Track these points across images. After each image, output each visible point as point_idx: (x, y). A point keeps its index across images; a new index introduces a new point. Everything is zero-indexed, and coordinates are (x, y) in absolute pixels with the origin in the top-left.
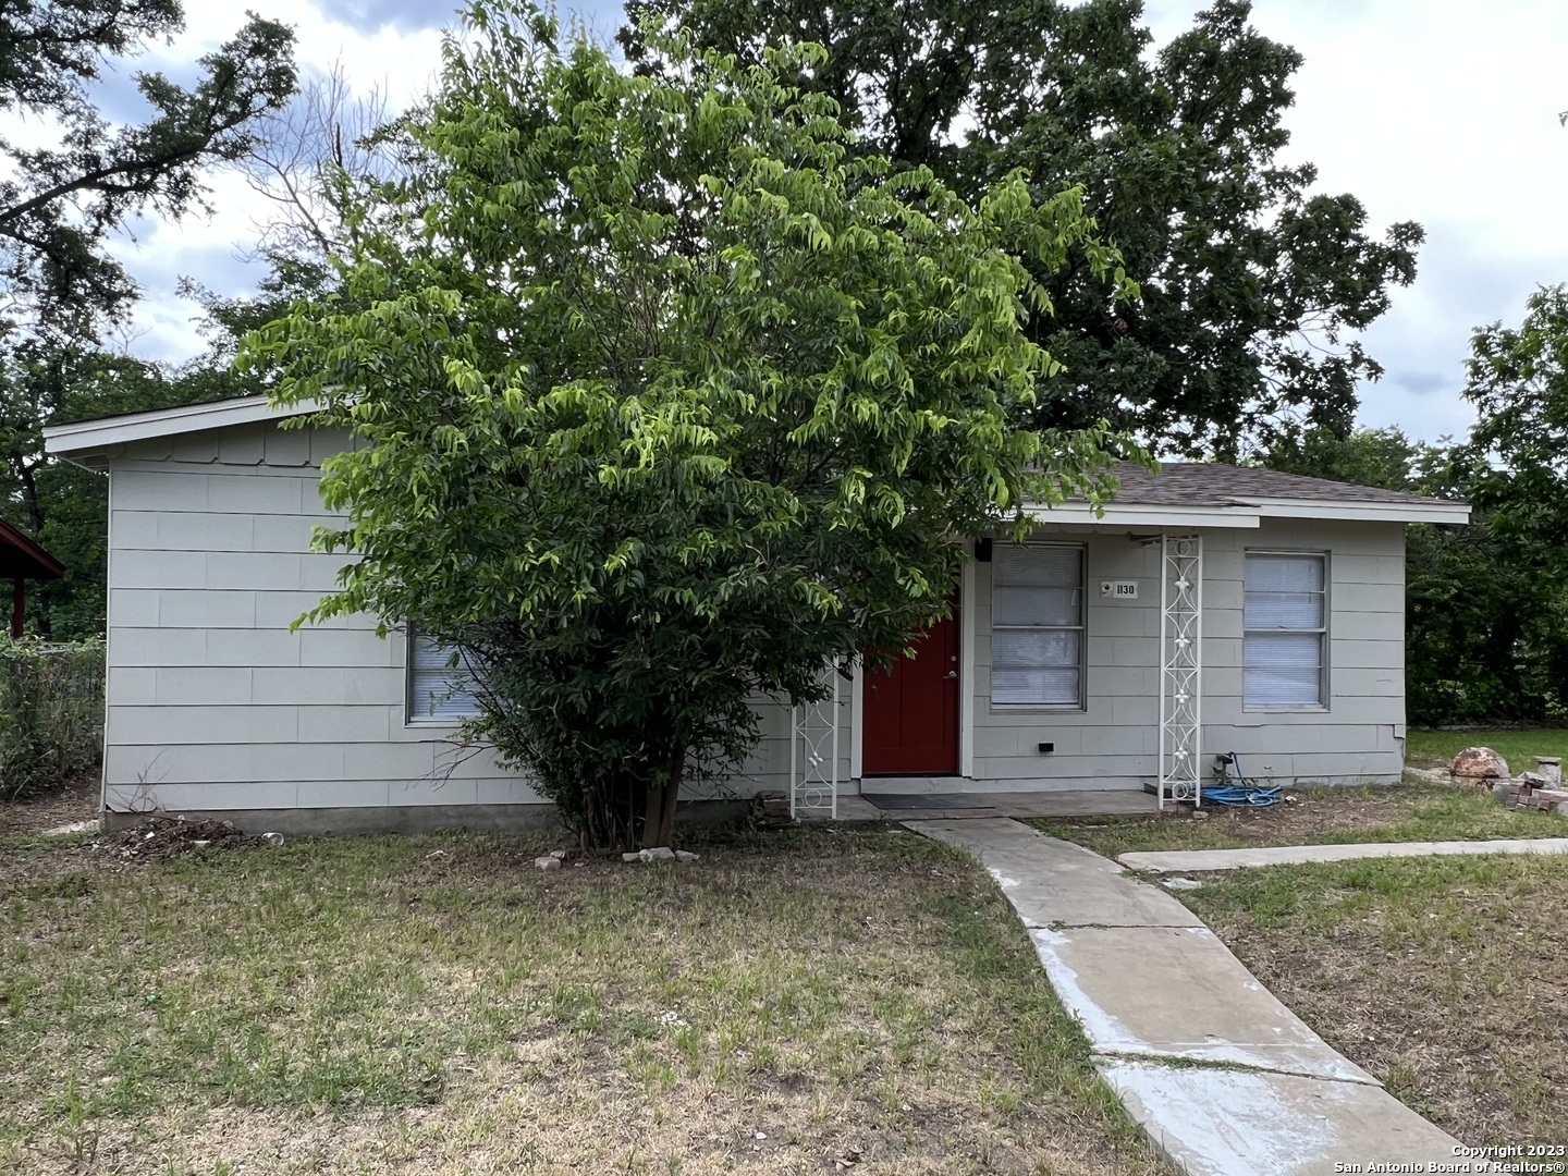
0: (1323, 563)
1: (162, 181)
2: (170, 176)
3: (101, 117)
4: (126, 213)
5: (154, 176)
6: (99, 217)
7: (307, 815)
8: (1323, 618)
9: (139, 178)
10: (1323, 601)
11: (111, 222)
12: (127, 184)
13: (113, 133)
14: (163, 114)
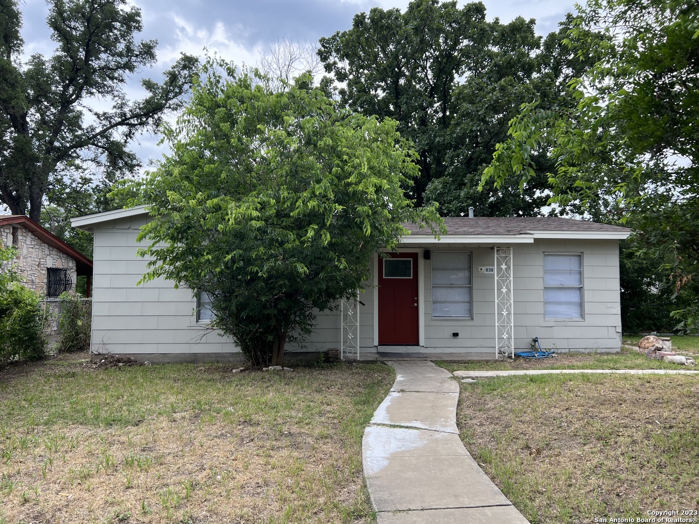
0: (580, 257)
1: (150, 120)
2: (153, 118)
3: (127, 97)
4: (136, 133)
5: (147, 119)
6: (126, 136)
7: (161, 356)
8: (581, 280)
9: (141, 120)
10: (580, 273)
11: (131, 138)
12: (136, 122)
13: (131, 104)
14: (151, 94)
